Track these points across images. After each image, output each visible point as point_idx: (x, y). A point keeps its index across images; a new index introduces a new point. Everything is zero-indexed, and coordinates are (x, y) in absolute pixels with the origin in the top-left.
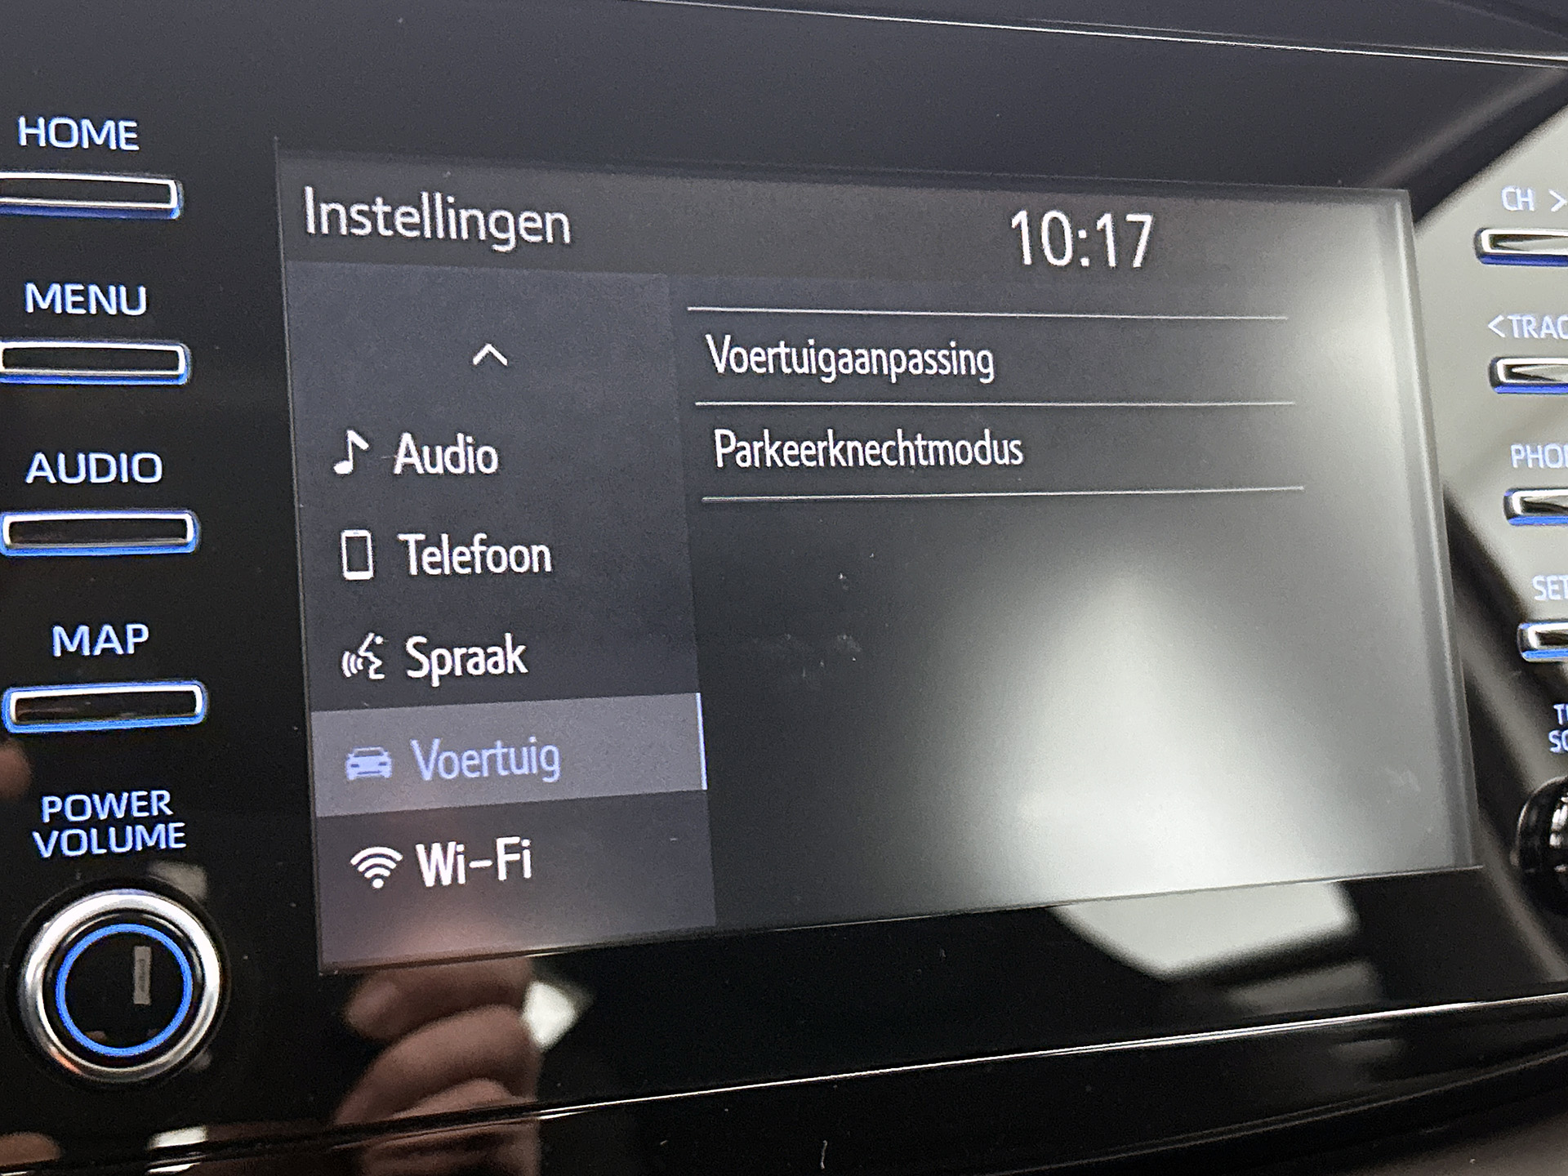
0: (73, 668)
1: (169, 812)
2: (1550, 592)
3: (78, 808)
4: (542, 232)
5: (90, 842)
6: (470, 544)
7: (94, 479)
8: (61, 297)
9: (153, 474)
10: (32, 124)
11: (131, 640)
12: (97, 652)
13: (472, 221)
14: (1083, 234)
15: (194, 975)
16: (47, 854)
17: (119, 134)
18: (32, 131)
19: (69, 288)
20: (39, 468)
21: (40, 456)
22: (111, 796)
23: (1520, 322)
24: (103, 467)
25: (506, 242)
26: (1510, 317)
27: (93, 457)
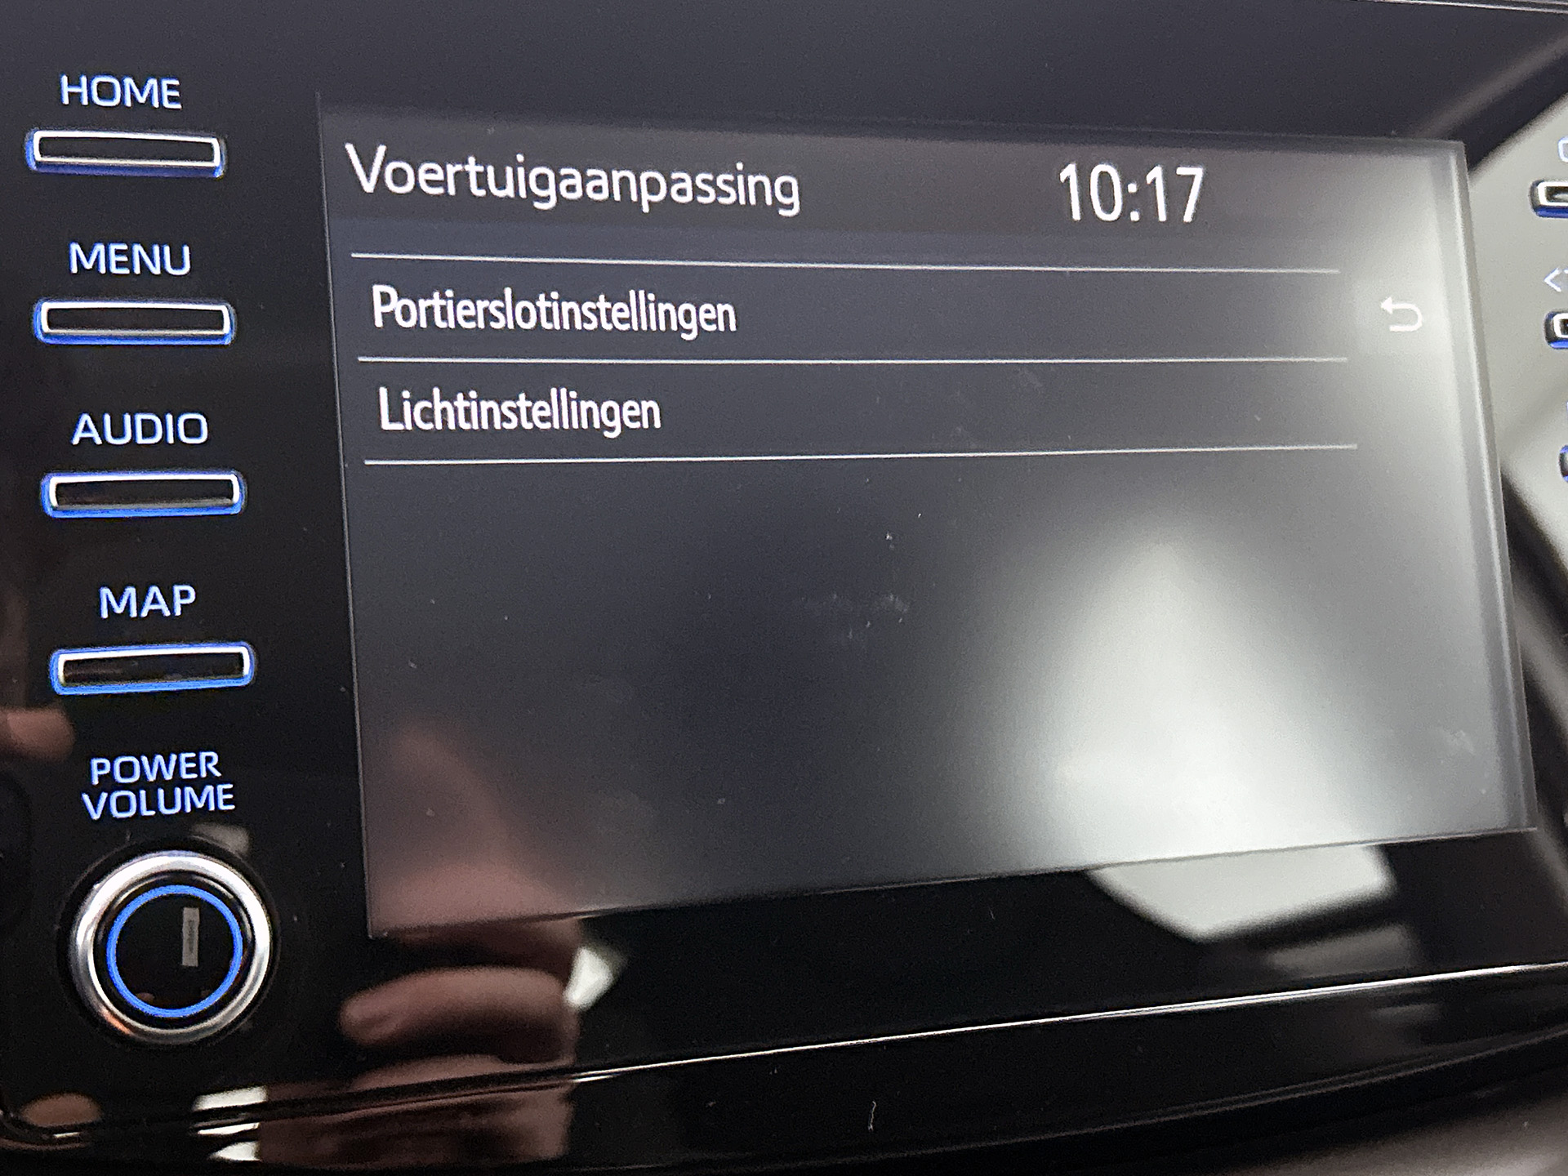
0: (121, 630)
1: (218, 774)
3: (127, 769)
5: (139, 805)
7: (140, 440)
8: (106, 257)
9: (198, 435)
10: (74, 82)
11: (178, 602)
12: (144, 614)
14: (1132, 188)
15: (243, 934)
16: (96, 816)
17: (161, 92)
18: (74, 90)
19: (113, 247)
21: (86, 418)
22: (159, 758)
24: (149, 428)
27: (139, 417)
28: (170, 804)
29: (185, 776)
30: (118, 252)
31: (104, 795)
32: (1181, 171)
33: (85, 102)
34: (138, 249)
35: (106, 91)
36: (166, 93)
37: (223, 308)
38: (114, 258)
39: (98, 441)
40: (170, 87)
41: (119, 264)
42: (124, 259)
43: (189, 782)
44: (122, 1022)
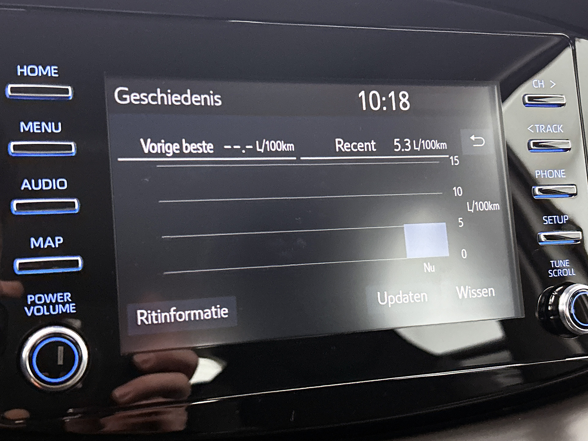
0: (38, 252)
1: (70, 300)
2: (549, 221)
3: (40, 299)
5: (44, 311)
7: (44, 188)
8: (33, 127)
9: (64, 186)
10: (22, 68)
11: (57, 243)
12: (46, 247)
14: (384, 99)
15: (79, 354)
16: (29, 314)
18: (22, 70)
19: (35, 123)
20: (25, 185)
21: (26, 181)
22: (50, 295)
23: (539, 127)
24: (47, 184)
26: (535, 125)
27: (44, 181)
29: (59, 301)
30: (37, 125)
31: (32, 308)
33: (25, 74)
34: (44, 124)
35: (33, 71)
37: (72, 144)
39: (30, 189)
40: (54, 69)
41: (37, 129)
42: (39, 127)
43: (61, 303)
44: (38, 383)
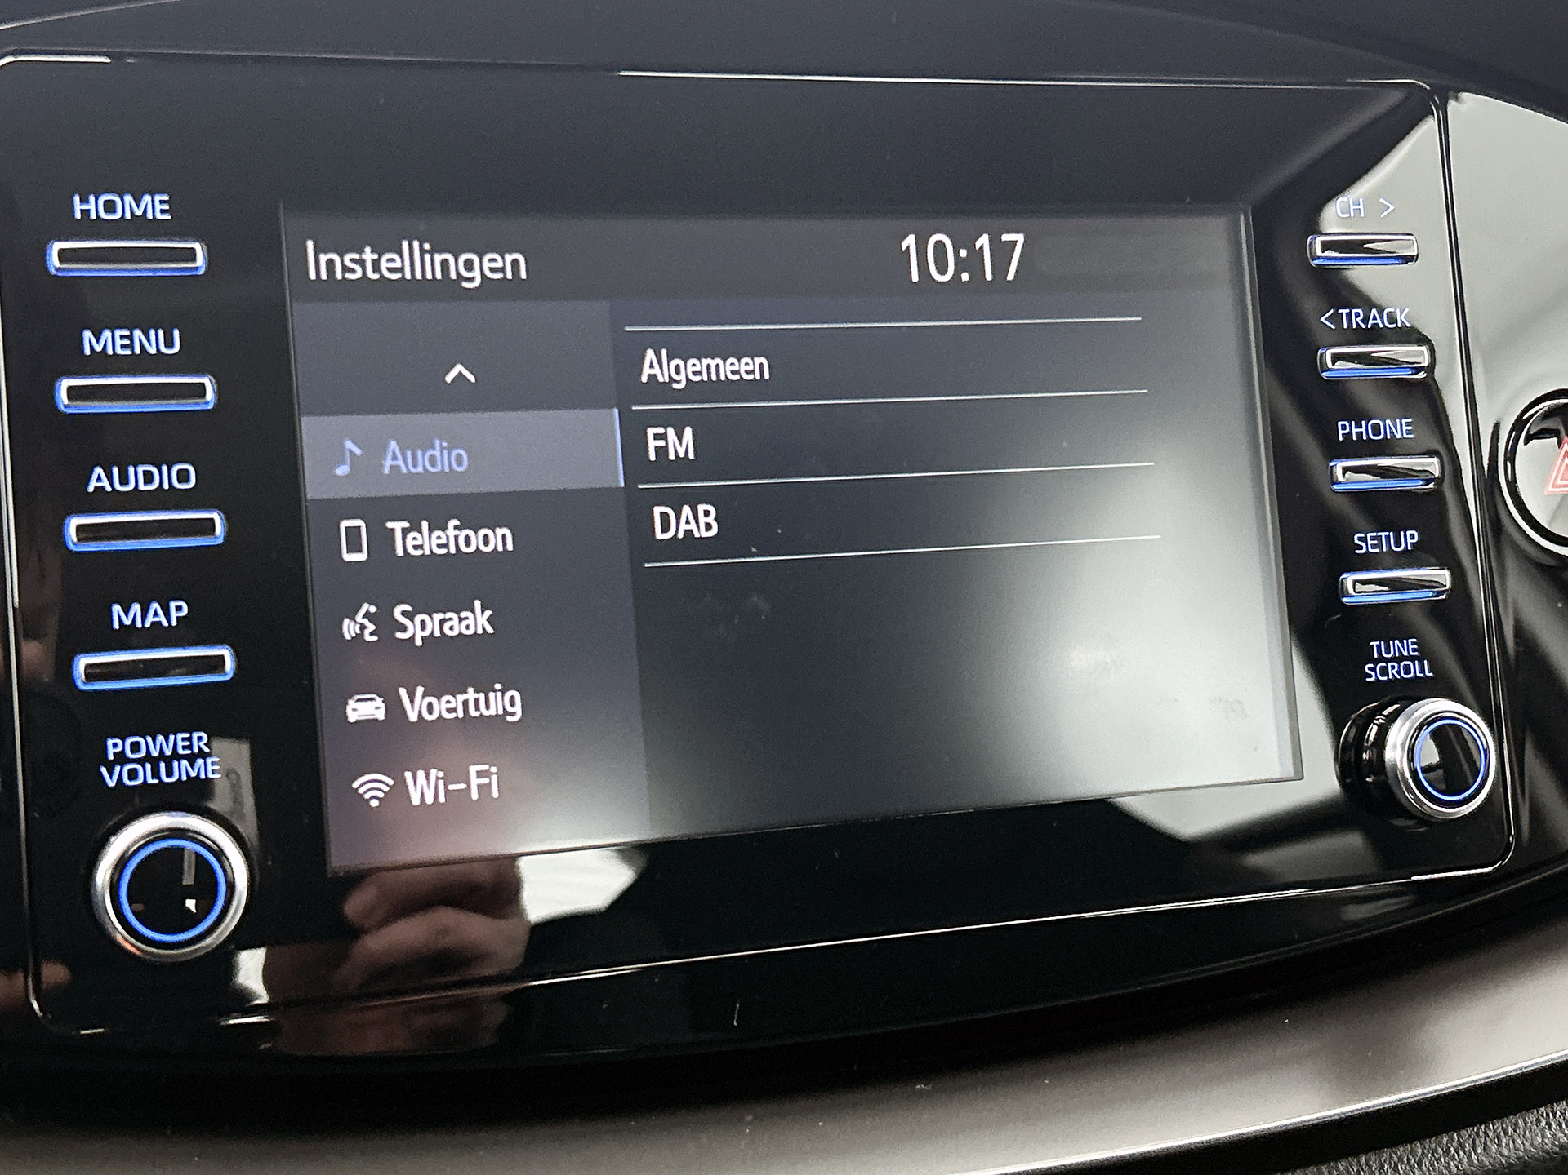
0: (129, 638)
1: (206, 750)
2: (1369, 547)
3: (135, 747)
4: (502, 270)
5: (145, 775)
6: (444, 529)
7: (142, 487)
8: (112, 341)
9: (187, 480)
10: (84, 200)
11: (174, 615)
12: (148, 625)
13: (445, 263)
14: (963, 253)
15: (226, 877)
16: (111, 783)
17: (155, 206)
18: (85, 207)
19: (118, 333)
20: (98, 479)
21: (99, 471)
22: (161, 738)
23: (1349, 315)
24: (148, 477)
25: (472, 280)
26: (1340, 311)
27: (141, 469)
28: (169, 774)
29: (181, 751)
30: (122, 337)
31: (118, 768)
32: (1006, 237)
33: (93, 216)
34: (138, 334)
35: (110, 207)
36: (158, 207)
37: (207, 381)
38: (119, 342)
39: (109, 489)
40: (162, 202)
41: (123, 347)
42: (127, 342)
43: (185, 757)
44: (133, 945)
